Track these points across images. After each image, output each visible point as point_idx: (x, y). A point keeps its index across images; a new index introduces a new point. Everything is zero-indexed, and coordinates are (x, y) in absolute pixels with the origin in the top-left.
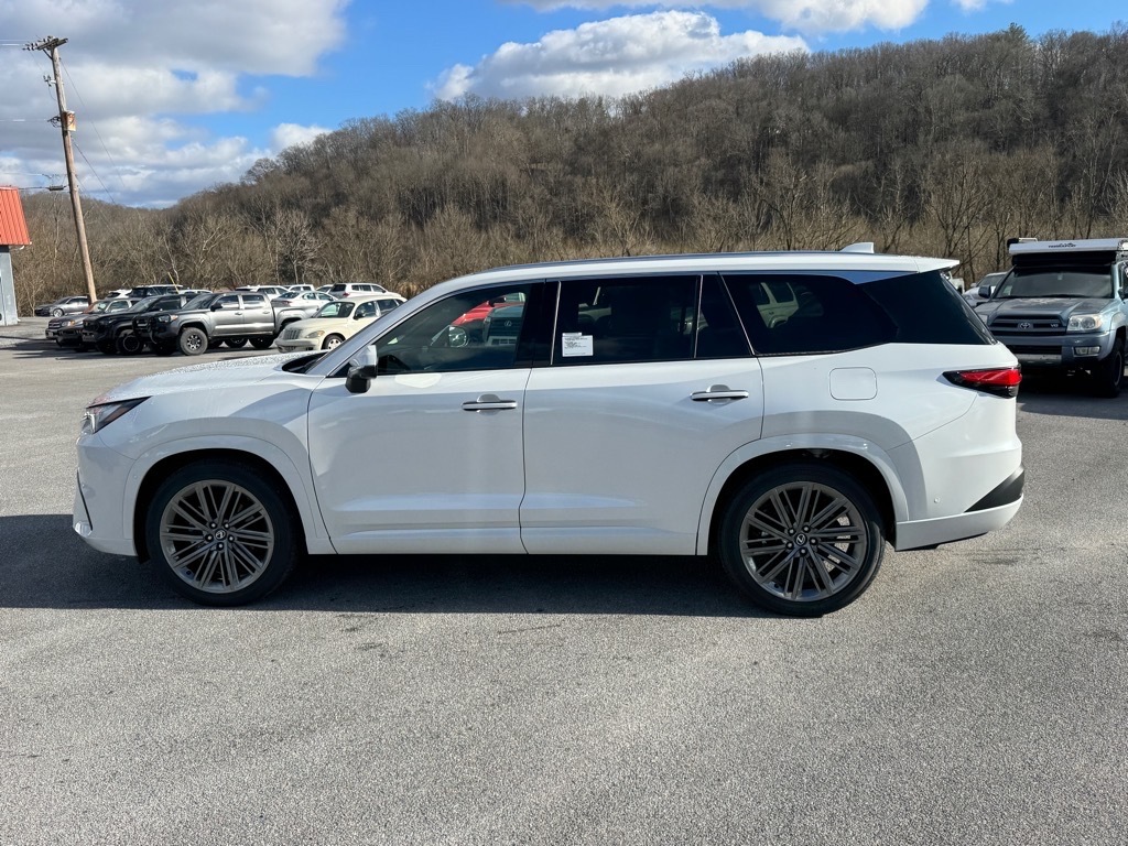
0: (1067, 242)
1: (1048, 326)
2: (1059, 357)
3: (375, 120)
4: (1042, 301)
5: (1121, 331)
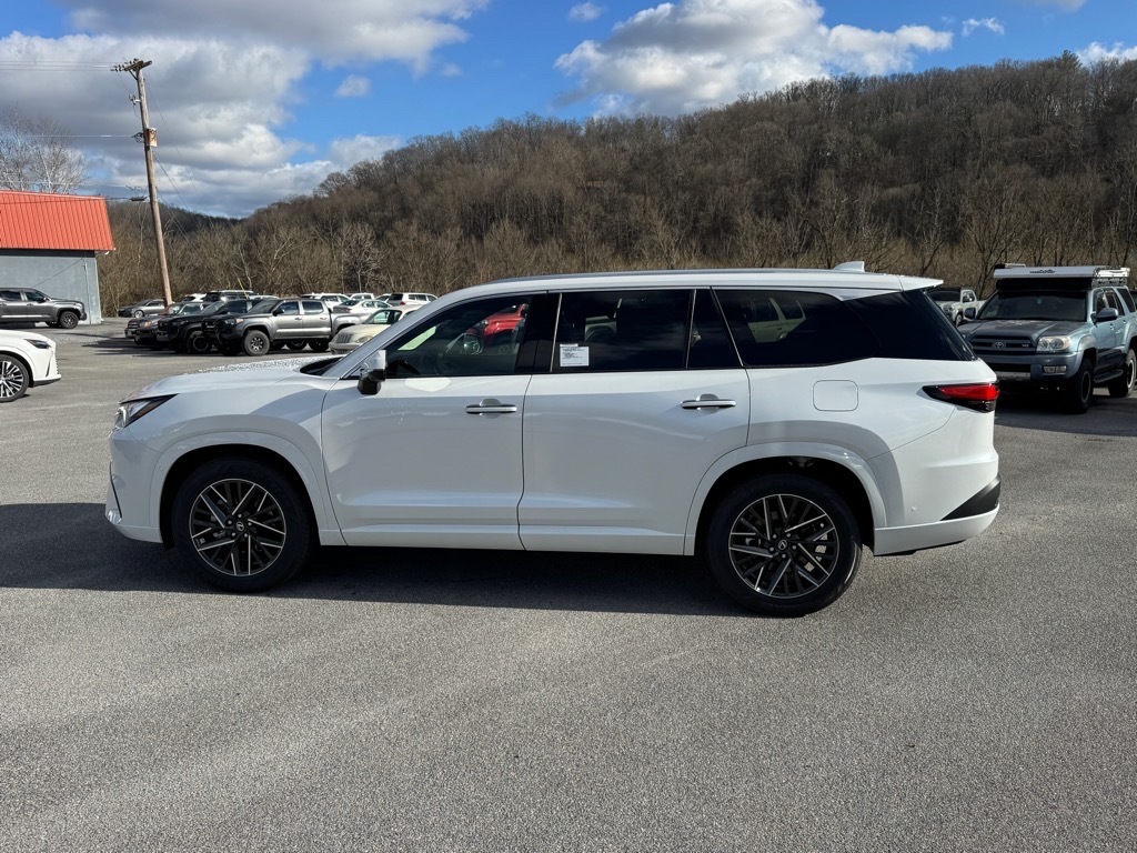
0: (1047, 269)
1: (1020, 346)
2: (1029, 375)
3: (440, 138)
4: (1018, 323)
5: (1090, 352)
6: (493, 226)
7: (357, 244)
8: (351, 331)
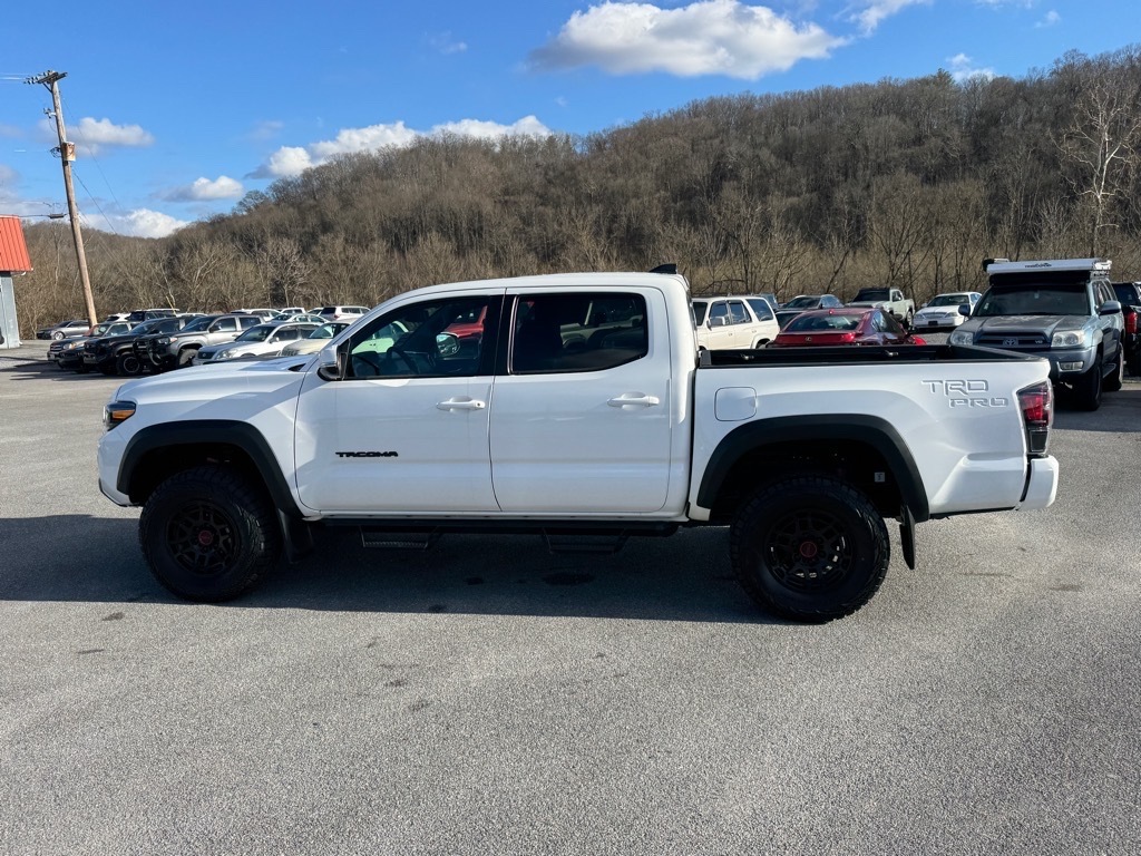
0: (1043, 262)
1: (1033, 342)
4: (1024, 318)
5: (1100, 347)
6: (420, 239)
7: (283, 258)
8: (296, 347)
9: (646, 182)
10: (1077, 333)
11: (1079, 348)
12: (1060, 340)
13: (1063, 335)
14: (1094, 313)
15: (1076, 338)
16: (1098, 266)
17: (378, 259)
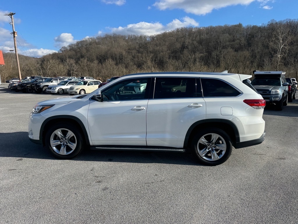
0: (268, 72)
2: (269, 100)
5: (283, 94)
6: (107, 60)
7: (71, 64)
8: (74, 87)
9: (165, 48)
10: (278, 90)
11: (278, 94)
12: (273, 92)
13: (274, 91)
14: (281, 85)
15: (277, 91)
16: (283, 73)
17: (95, 65)
